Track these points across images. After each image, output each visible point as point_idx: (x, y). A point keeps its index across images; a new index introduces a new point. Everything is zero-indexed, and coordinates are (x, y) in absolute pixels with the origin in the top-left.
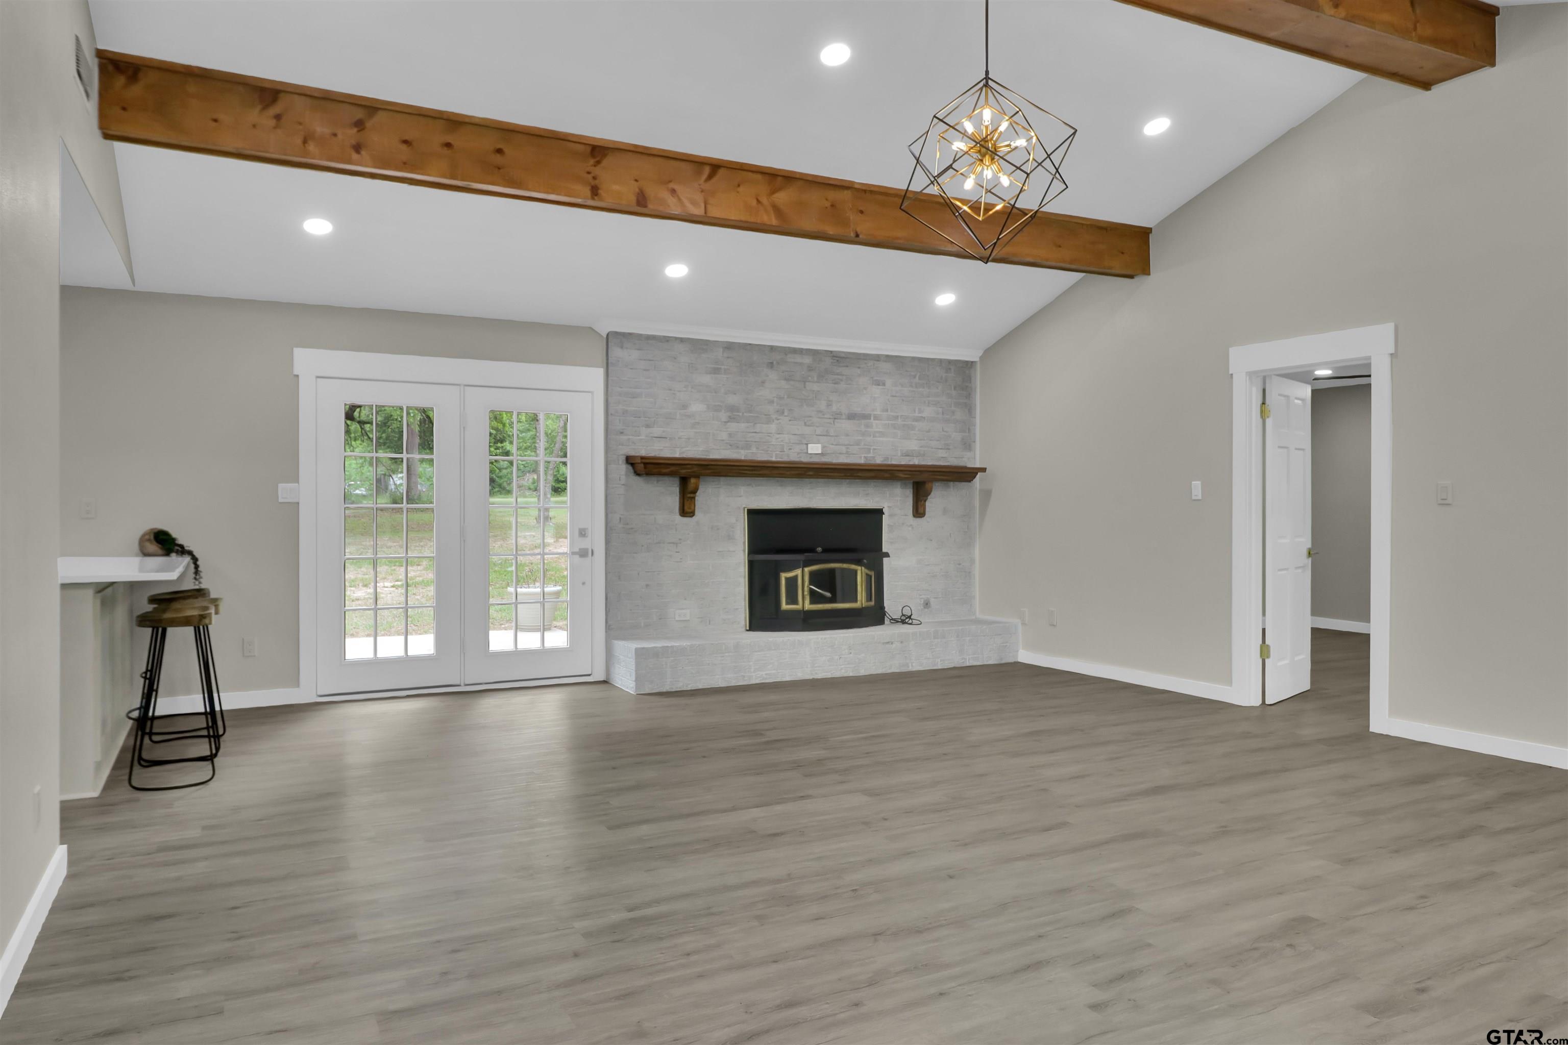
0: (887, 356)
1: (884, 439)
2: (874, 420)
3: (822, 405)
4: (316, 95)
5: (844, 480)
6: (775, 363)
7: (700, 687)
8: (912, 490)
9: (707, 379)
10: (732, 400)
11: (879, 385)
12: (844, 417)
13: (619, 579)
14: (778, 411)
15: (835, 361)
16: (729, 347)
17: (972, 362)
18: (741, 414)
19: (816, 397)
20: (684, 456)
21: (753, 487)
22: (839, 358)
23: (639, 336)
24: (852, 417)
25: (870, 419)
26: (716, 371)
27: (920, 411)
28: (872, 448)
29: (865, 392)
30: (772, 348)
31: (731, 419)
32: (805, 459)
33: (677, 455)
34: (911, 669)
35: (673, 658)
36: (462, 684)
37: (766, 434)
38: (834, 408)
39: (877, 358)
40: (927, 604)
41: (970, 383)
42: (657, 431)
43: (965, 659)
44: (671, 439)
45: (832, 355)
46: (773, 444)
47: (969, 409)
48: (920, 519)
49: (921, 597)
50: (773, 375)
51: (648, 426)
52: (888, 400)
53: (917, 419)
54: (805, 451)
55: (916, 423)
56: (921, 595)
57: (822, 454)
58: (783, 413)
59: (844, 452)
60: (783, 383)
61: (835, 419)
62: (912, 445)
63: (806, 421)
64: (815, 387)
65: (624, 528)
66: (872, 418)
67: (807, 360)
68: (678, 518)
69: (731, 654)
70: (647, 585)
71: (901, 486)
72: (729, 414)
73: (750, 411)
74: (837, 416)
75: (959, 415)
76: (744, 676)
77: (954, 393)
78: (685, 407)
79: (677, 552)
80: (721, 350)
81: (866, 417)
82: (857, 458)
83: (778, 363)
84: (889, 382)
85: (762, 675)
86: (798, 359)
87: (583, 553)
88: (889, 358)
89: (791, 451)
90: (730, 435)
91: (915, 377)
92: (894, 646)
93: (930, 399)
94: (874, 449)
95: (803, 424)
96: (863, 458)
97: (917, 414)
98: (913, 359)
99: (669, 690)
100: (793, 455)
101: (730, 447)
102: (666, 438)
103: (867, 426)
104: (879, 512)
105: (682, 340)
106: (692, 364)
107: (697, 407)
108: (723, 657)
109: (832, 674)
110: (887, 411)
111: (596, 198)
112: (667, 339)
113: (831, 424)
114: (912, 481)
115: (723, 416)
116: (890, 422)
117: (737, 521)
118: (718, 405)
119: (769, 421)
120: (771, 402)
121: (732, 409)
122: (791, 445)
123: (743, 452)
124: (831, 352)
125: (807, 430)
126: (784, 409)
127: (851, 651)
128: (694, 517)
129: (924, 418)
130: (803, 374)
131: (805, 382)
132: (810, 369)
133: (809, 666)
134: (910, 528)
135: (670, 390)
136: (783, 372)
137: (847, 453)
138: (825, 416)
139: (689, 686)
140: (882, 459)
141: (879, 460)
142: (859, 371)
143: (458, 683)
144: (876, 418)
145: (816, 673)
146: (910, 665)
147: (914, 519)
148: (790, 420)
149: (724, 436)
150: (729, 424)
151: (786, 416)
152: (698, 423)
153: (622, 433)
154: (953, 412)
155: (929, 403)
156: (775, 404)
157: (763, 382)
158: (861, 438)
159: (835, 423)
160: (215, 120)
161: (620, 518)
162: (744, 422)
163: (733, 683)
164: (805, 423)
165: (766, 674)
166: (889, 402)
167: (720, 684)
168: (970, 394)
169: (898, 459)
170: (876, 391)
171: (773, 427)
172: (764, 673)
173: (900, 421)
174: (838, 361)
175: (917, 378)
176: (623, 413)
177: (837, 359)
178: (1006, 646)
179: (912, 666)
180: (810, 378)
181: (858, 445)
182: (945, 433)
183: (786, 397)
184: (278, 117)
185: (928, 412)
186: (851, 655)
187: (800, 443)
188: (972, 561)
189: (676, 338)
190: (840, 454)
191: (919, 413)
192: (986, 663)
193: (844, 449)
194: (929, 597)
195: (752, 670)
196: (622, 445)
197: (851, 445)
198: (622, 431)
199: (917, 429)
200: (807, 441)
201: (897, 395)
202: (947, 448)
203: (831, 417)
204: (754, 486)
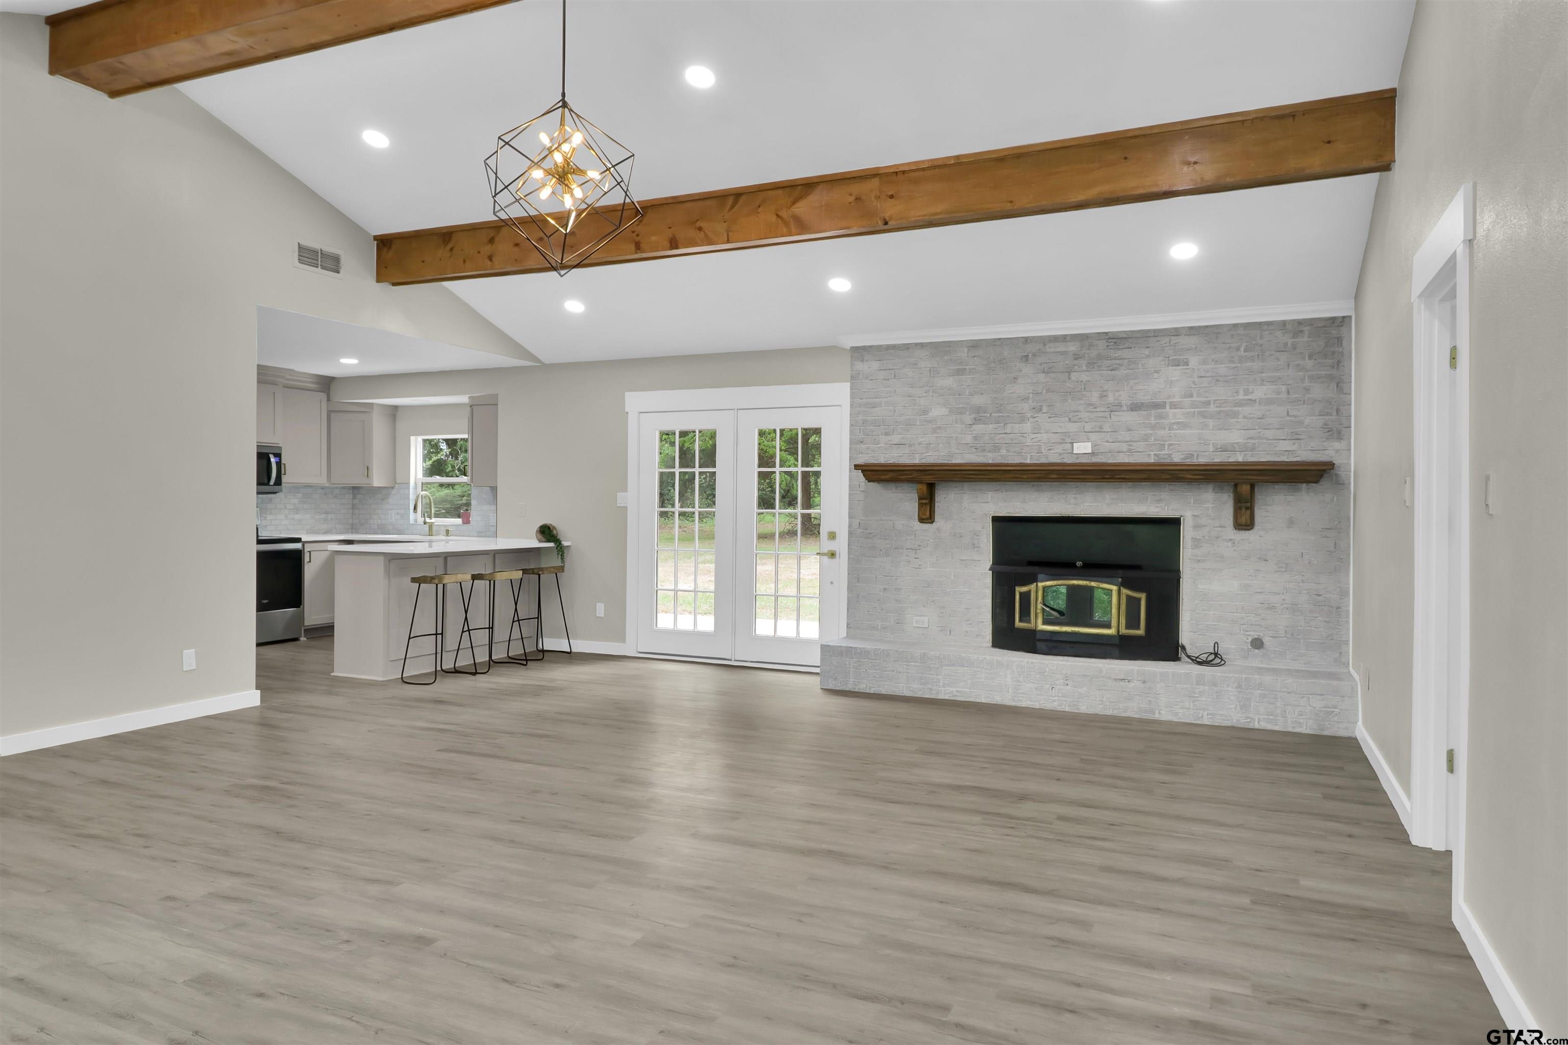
0: (1191, 328)
1: (1187, 432)
2: (1171, 408)
3: (1094, 397)
4: (469, 228)
5: (1124, 483)
6: (1030, 355)
7: (884, 692)
8: (1232, 495)
9: (949, 382)
10: (978, 400)
11: (1178, 365)
12: (1125, 408)
13: (858, 580)
14: (1034, 408)
15: (1111, 344)
16: (975, 345)
17: (1344, 317)
18: (989, 415)
19: (1085, 389)
20: (924, 461)
21: (1002, 492)
22: (1116, 340)
23: (879, 348)
24: (1135, 407)
25: (1165, 408)
26: (960, 372)
27: (1247, 392)
28: (1168, 443)
29: (1156, 375)
30: (1026, 340)
31: (977, 421)
32: (1068, 460)
33: (917, 461)
34: (1157, 716)
35: (856, 660)
36: (733, 660)
37: (1019, 435)
38: (1111, 398)
39: (1176, 332)
40: (1257, 644)
41: (1341, 346)
42: (896, 439)
43: (1252, 719)
44: (910, 446)
45: (1108, 337)
46: (1027, 446)
47: (1340, 384)
48: (1247, 532)
49: (1248, 633)
50: (1028, 369)
51: (887, 434)
52: (1194, 382)
53: (1240, 404)
54: (1070, 451)
55: (1240, 409)
56: (1247, 631)
57: (1093, 454)
58: (1041, 409)
59: (1125, 450)
60: (1042, 377)
61: (1112, 411)
62: (1235, 437)
63: (1070, 417)
64: (1084, 377)
65: (862, 532)
66: (1168, 407)
67: (1072, 348)
68: (917, 525)
69: (917, 664)
70: (885, 589)
71: (1214, 490)
72: (973, 416)
73: (999, 411)
74: (1116, 407)
75: (1318, 391)
76: (931, 689)
77: (1309, 363)
78: (925, 412)
79: (915, 558)
80: (966, 350)
81: (1161, 405)
82: (1144, 455)
83: (1034, 355)
84: (1194, 361)
85: (952, 691)
86: (1061, 347)
87: (832, 555)
88: (1193, 331)
89: (1050, 451)
90: (975, 438)
91: (1238, 349)
92: (1132, 684)
93: (1264, 375)
94: (1170, 445)
95: (1068, 420)
96: (1153, 456)
97: (1241, 397)
98: (1235, 326)
99: (852, 690)
100: (1054, 456)
101: (975, 450)
102: (906, 444)
103: (1160, 417)
104: (1174, 523)
105: (922, 345)
106: (933, 368)
107: (938, 412)
108: (908, 665)
109: (1040, 704)
110: (1191, 396)
111: (638, 251)
112: (907, 347)
113: (1106, 418)
114: (1233, 484)
115: (968, 418)
116: (1196, 410)
117: (983, 528)
118: (963, 407)
119: (1023, 420)
120: (1025, 399)
121: (978, 410)
122: (1051, 445)
123: (990, 455)
124: (1106, 333)
125: (1072, 427)
126: (1042, 406)
127: (1067, 682)
128: (934, 524)
129: (1255, 401)
130: (1067, 364)
131: (1069, 373)
132: (1077, 357)
133: (1010, 691)
134: (1230, 544)
135: (910, 396)
136: (1041, 365)
137: (1130, 451)
138: (1098, 410)
139: (872, 689)
140: (1182, 457)
141: (1177, 458)
142: (1147, 352)
143: (730, 658)
144: (1174, 406)
145: (1019, 700)
146: (1157, 712)
147: (1235, 531)
148: (1050, 418)
149: (969, 439)
150: (974, 426)
151: (1044, 413)
152: (940, 428)
153: (862, 442)
154: (1307, 390)
155: (1262, 380)
156: (1030, 402)
157: (1015, 378)
158: (1151, 432)
159: (1112, 416)
160: (423, 262)
161: (860, 523)
162: (991, 424)
163: (919, 694)
164: (1070, 420)
165: (957, 691)
166: (1195, 385)
167: (904, 693)
168: (1339, 362)
169: (1207, 456)
170: (1175, 373)
171: (1027, 427)
172: (954, 690)
173: (1212, 408)
174: (1115, 343)
175: (1242, 349)
176: (863, 424)
177: (1115, 340)
178: (1333, 712)
179: (1159, 713)
180: (1076, 367)
181: (1146, 440)
182: (1293, 418)
183: (1044, 391)
184: (452, 249)
185: (1260, 392)
186: (1069, 687)
187: (1063, 442)
188: (1344, 593)
189: (916, 344)
190: (1119, 452)
191: (1245, 395)
192: (1290, 730)
193: (1124, 447)
194: (1262, 635)
195: (941, 684)
196: (862, 453)
197: (1135, 442)
198: (862, 440)
199: (1241, 416)
200: (1072, 440)
201: (1208, 375)
202: (1296, 437)
203: (1107, 410)
204: (1004, 491)
